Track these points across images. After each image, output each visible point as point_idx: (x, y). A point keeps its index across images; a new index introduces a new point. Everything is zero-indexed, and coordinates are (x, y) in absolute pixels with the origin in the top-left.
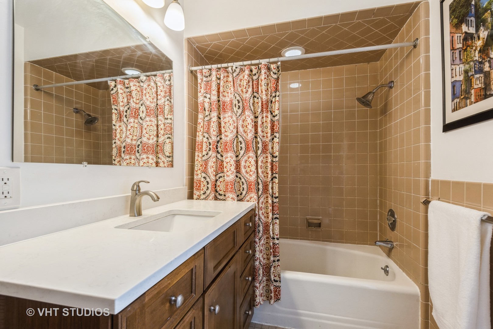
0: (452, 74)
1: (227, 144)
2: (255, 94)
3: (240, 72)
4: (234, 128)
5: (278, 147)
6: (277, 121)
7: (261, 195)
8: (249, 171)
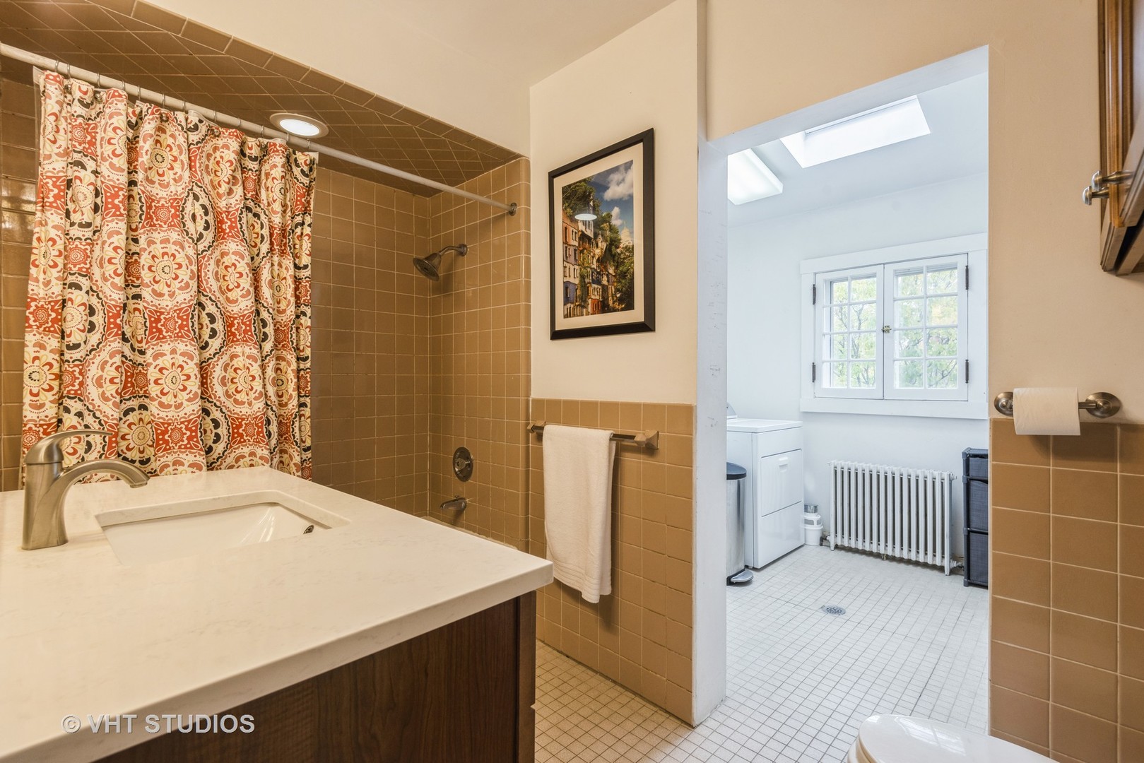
0: (564, 272)
1: (159, 317)
2: (251, 204)
3: (206, 135)
4: (191, 278)
5: (310, 337)
6: (307, 279)
7: (276, 447)
8: (233, 390)
